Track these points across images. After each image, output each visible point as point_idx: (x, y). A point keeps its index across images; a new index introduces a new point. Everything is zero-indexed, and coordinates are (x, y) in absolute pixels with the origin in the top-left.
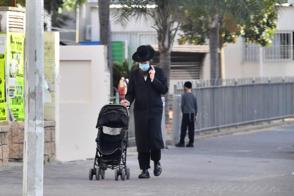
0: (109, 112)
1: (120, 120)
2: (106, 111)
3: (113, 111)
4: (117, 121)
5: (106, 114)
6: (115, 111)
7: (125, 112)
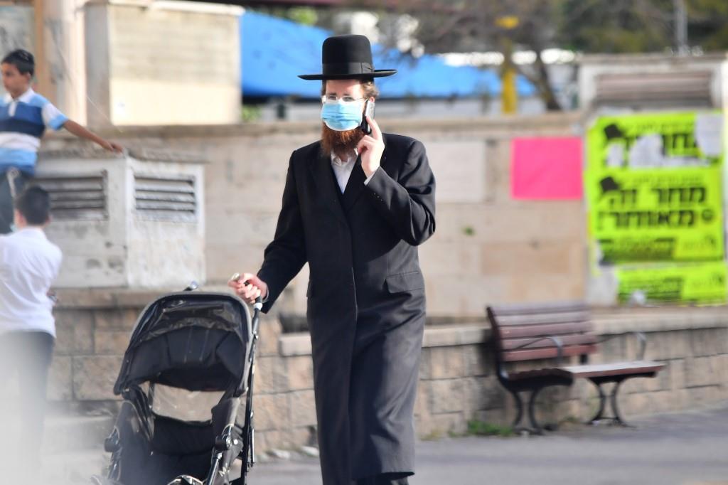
0: (176, 327)
1: (217, 357)
2: (162, 320)
3: (189, 320)
4: (207, 359)
5: (164, 335)
6: (199, 322)
7: (234, 325)
